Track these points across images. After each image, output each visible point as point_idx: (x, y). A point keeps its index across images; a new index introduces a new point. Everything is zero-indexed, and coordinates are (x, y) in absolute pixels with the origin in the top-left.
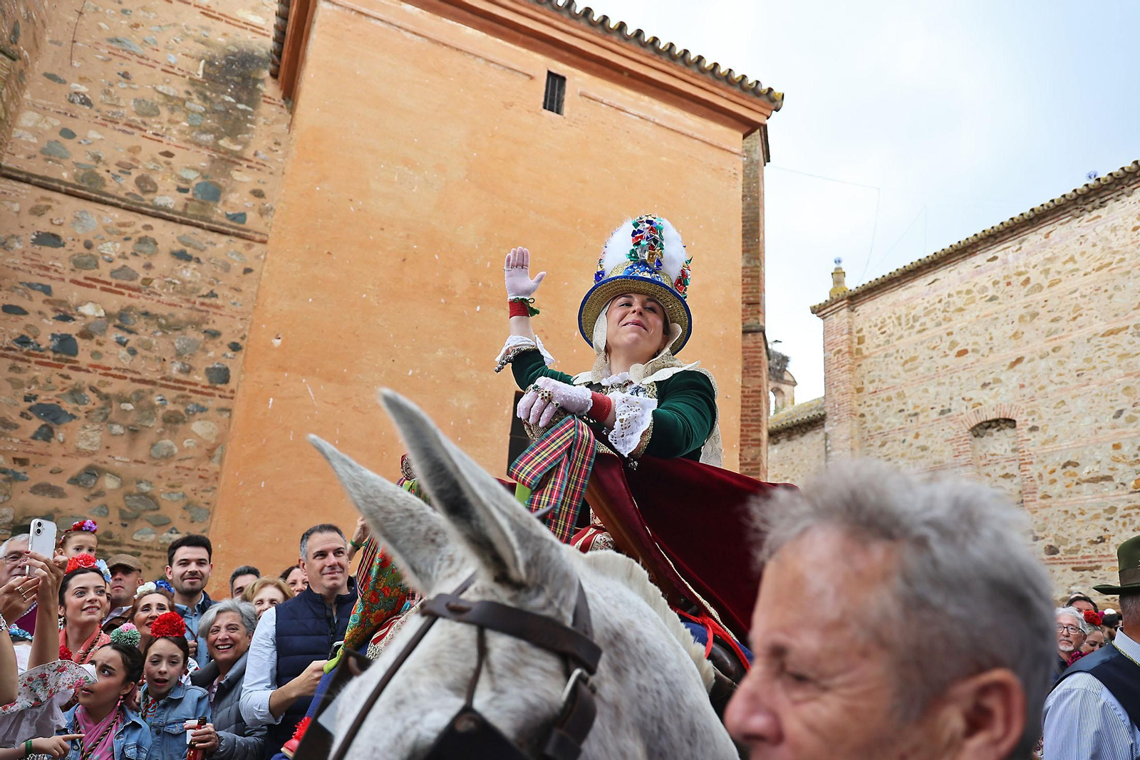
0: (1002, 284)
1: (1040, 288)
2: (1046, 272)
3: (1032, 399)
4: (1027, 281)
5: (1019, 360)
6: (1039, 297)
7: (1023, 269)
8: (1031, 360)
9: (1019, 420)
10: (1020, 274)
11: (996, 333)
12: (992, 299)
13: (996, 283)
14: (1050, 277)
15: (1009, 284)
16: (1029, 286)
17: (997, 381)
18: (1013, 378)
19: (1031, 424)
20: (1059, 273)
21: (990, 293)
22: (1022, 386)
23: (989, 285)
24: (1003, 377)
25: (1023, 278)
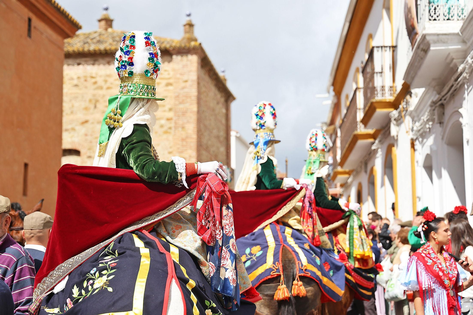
0: (82, 80)
1: (101, 88)
2: (106, 81)
3: (91, 142)
4: (95, 83)
5: (86, 122)
6: (101, 92)
7: (94, 75)
8: (93, 123)
9: (82, 151)
10: (92, 77)
11: (76, 104)
12: (76, 86)
13: (79, 78)
14: (108, 84)
15: (86, 81)
16: (96, 86)
17: (73, 129)
18: (82, 130)
19: (88, 154)
20: (112, 84)
21: (75, 82)
22: (86, 135)
23: (75, 77)
24: (77, 128)
25: (93, 80)
